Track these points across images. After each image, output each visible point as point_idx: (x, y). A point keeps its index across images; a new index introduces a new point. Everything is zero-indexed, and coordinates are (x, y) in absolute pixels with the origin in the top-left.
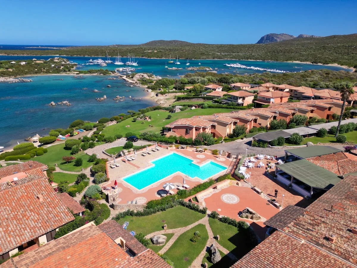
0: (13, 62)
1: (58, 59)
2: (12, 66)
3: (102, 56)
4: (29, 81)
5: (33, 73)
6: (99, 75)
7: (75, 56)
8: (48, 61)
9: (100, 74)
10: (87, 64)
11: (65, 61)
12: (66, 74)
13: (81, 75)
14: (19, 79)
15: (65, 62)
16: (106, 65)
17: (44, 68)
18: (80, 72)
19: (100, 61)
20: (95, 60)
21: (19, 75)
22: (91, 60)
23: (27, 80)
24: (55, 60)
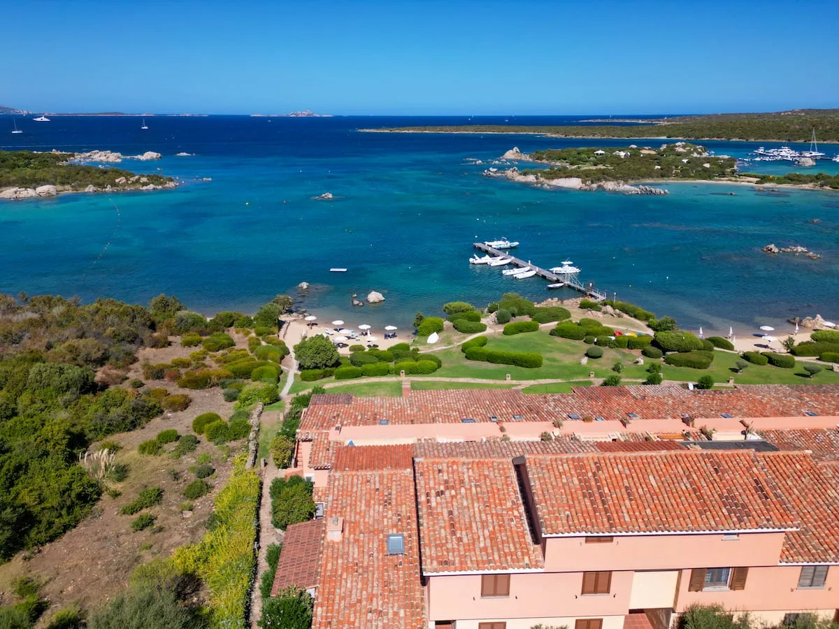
0: (600, 152)
1: (684, 147)
2: (602, 160)
3: (779, 139)
4: (662, 192)
5: (658, 177)
6: (818, 188)
7: (706, 139)
8: (662, 149)
9: (822, 186)
10: (758, 159)
11: (700, 150)
12: (729, 182)
13: (767, 185)
14: (641, 186)
15: (700, 153)
16: (815, 164)
17: (677, 167)
18: (763, 179)
19: (786, 153)
20: (772, 151)
21: (632, 179)
22: (761, 150)
23: (658, 190)
24: (677, 149)
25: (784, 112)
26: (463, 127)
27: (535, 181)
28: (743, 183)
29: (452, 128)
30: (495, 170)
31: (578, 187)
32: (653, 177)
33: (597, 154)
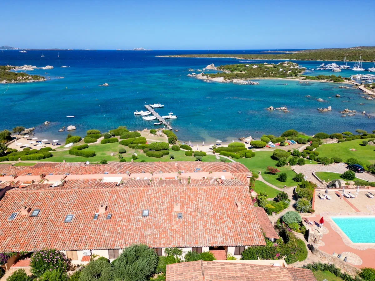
1: (287, 64)
4: (256, 84)
5: (261, 77)
6: (328, 82)
8: (277, 65)
11: (294, 65)
12: (292, 79)
13: (307, 80)
14: (249, 81)
16: (341, 71)
19: (334, 66)
20: (328, 65)
21: (249, 78)
22: (323, 65)
23: (254, 83)
24: (284, 64)
25: (352, 48)
26: (202, 55)
27: (207, 78)
28: (297, 80)
29: (197, 55)
30: (194, 74)
31: (221, 81)
32: (259, 77)
33: (246, 67)
